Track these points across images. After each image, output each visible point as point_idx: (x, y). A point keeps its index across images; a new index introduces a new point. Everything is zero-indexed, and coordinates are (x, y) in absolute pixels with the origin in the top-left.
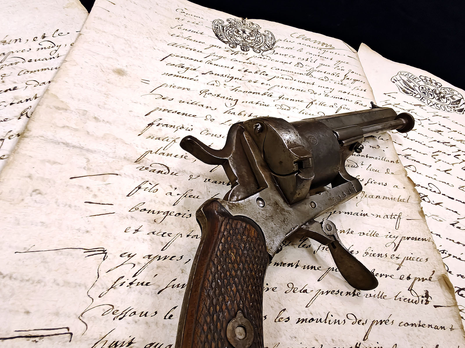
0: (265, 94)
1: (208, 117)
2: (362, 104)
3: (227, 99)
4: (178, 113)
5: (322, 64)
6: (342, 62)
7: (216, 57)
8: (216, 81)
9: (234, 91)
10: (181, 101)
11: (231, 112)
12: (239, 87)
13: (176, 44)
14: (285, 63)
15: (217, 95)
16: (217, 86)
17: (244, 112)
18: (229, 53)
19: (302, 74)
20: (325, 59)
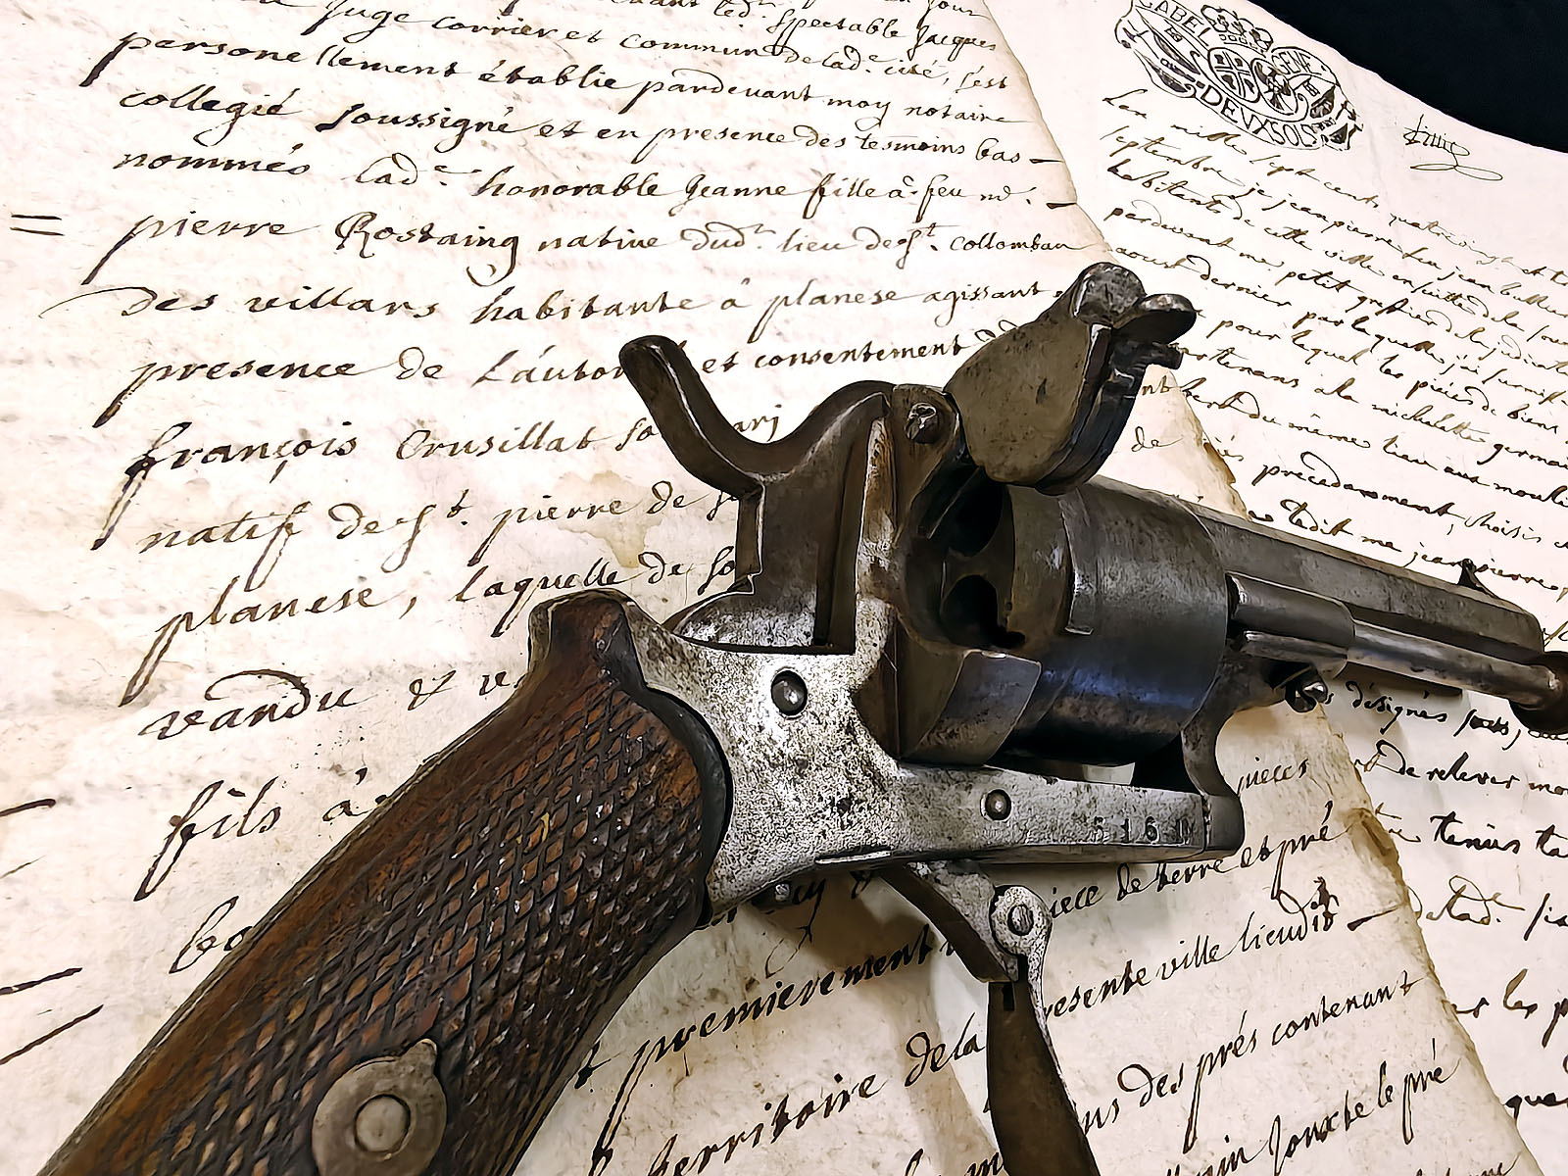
0: (624, 187)
1: (412, 360)
2: (1002, 154)
3: (471, 247)
4: (260, 372)
7: (358, 21)
8: (394, 158)
9: (488, 193)
10: (258, 303)
11: (504, 312)
12: (506, 171)
14: (673, 2)
15: (418, 234)
16: (404, 182)
17: (560, 298)
19: (755, 51)
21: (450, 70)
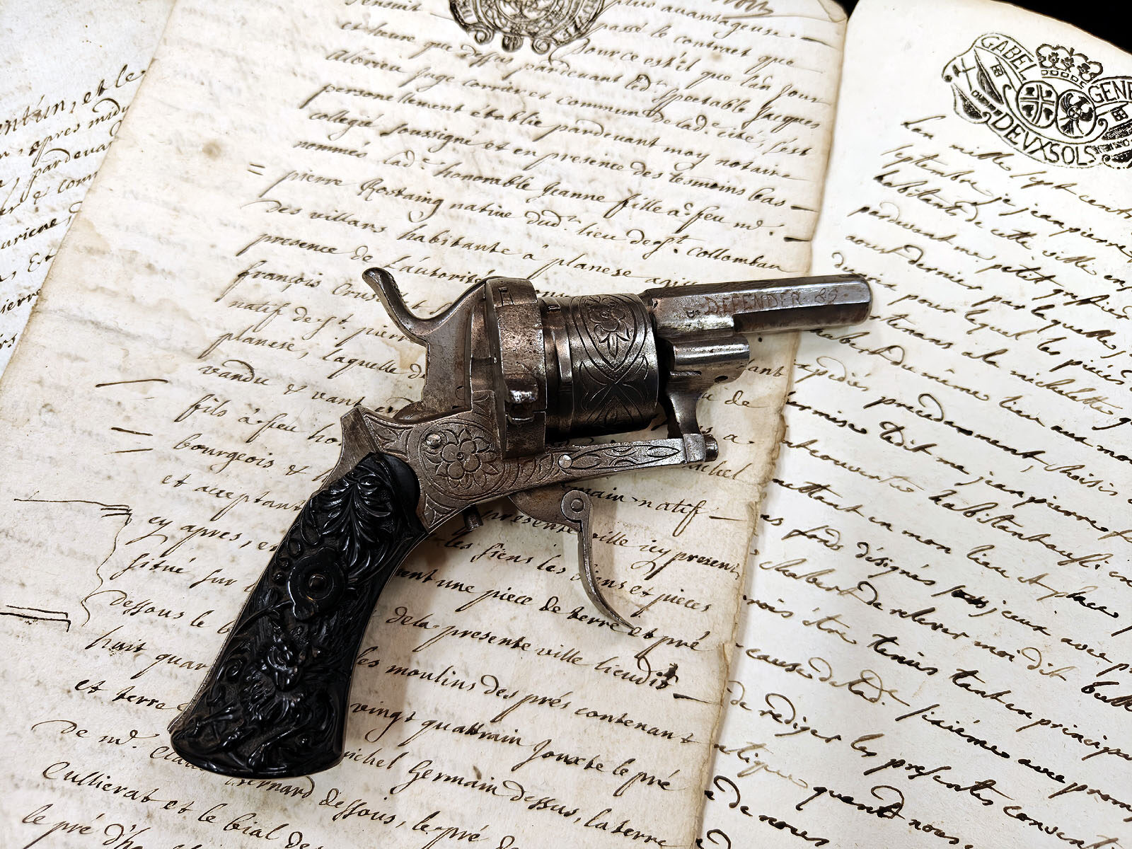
0: (511, 182)
1: (360, 253)
2: (771, 199)
3: (418, 202)
4: (301, 245)
5: (708, 73)
6: (776, 60)
7: (428, 81)
8: (407, 153)
9: (441, 176)
10: (315, 215)
11: (415, 236)
12: (457, 165)
13: (346, 52)
14: (603, 79)
15: (396, 192)
16: (405, 166)
17: (446, 234)
18: (465, 63)
19: (636, 113)
20: (724, 54)
21: (458, 109)
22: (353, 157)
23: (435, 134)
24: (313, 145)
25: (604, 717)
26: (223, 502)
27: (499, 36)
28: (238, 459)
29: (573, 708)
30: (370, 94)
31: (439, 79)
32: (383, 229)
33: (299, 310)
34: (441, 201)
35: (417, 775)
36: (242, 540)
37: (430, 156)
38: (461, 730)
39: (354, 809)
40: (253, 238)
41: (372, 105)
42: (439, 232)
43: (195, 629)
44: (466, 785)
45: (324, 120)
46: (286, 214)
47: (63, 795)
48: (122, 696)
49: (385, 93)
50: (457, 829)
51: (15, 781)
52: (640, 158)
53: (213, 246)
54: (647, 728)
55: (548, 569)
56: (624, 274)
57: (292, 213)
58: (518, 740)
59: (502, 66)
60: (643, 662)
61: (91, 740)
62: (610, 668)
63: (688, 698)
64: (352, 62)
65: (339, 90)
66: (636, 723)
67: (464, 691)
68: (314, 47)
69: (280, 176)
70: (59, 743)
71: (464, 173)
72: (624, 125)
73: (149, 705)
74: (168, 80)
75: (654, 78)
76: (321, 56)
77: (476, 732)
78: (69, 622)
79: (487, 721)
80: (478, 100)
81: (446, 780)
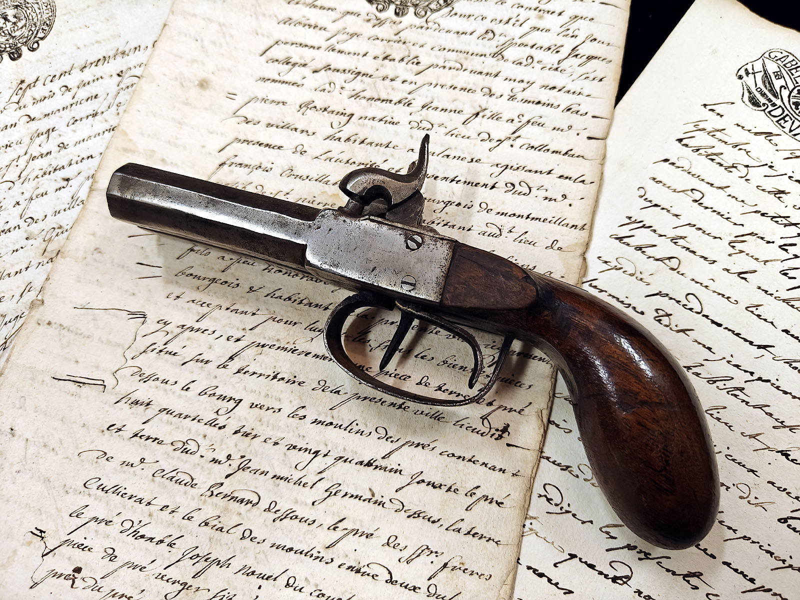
0: (400, 102)
1: (299, 148)
2: (578, 111)
3: (338, 116)
4: (260, 145)
5: (535, 28)
6: (582, 17)
7: (345, 37)
8: (330, 84)
9: (353, 98)
10: (269, 125)
11: (335, 138)
12: (363, 91)
13: (291, 19)
14: (463, 33)
15: (323, 109)
16: (329, 92)
17: (356, 136)
18: (370, 25)
19: (485, 55)
20: (546, 15)
21: (365, 55)
22: (295, 87)
23: (349, 71)
24: (269, 80)
25: (460, 457)
26: (205, 310)
27: (392, 7)
28: (216, 282)
29: (438, 451)
30: (306, 46)
31: (352, 35)
32: (314, 133)
33: (258, 187)
34: (353, 115)
35: (330, 493)
36: (217, 335)
37: (346, 85)
38: (361, 463)
39: (288, 515)
40: (229, 140)
41: (308, 53)
42: (351, 135)
43: (184, 392)
44: (364, 500)
45: (276, 63)
46: (250, 125)
47: (95, 499)
48: (136, 435)
49: (316, 45)
50: (358, 530)
51: (66, 489)
52: (488, 85)
53: (203, 147)
54: (489, 466)
55: (422, 358)
56: (476, 161)
57: (254, 124)
58: (401, 471)
59: (394, 26)
60: (486, 421)
61: (115, 463)
62: (463, 425)
63: (516, 446)
64: (295, 25)
65: (286, 43)
66: (481, 462)
67: (364, 437)
68: (270, 16)
69: (246, 100)
70: (95, 465)
71: (368, 97)
72: (476, 63)
73: (153, 441)
74: (175, 38)
75: (497, 32)
76: (275, 22)
77: (372, 465)
78: (105, 386)
79: (379, 458)
80: (379, 49)
81: (350, 497)
